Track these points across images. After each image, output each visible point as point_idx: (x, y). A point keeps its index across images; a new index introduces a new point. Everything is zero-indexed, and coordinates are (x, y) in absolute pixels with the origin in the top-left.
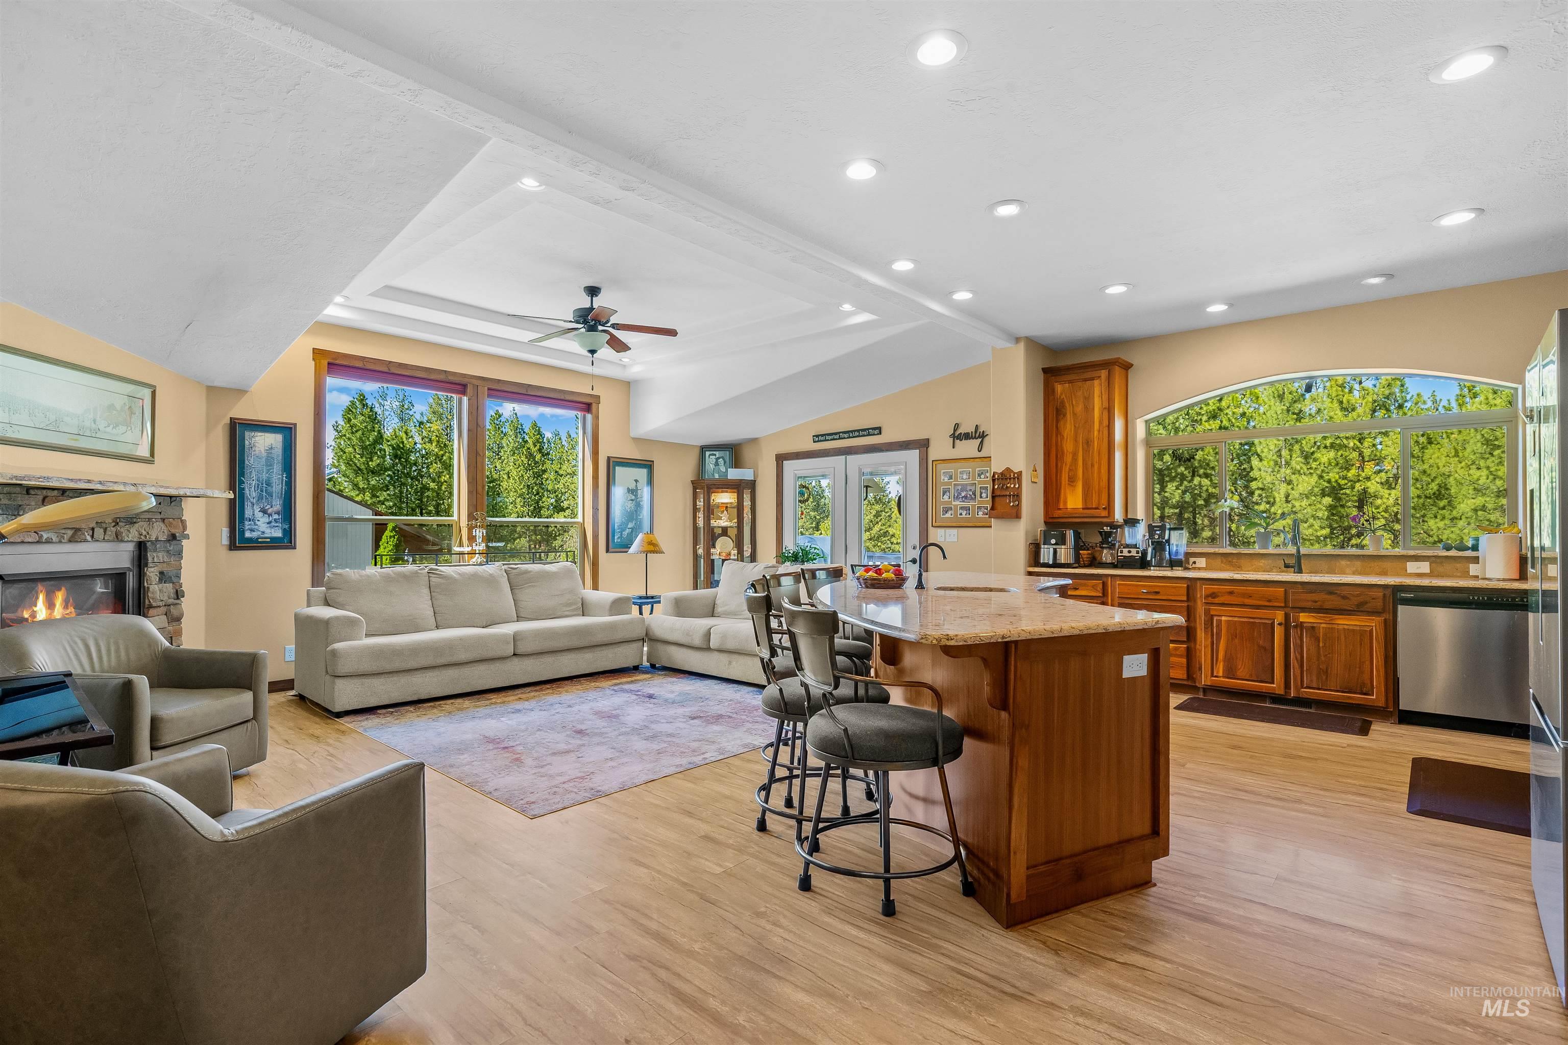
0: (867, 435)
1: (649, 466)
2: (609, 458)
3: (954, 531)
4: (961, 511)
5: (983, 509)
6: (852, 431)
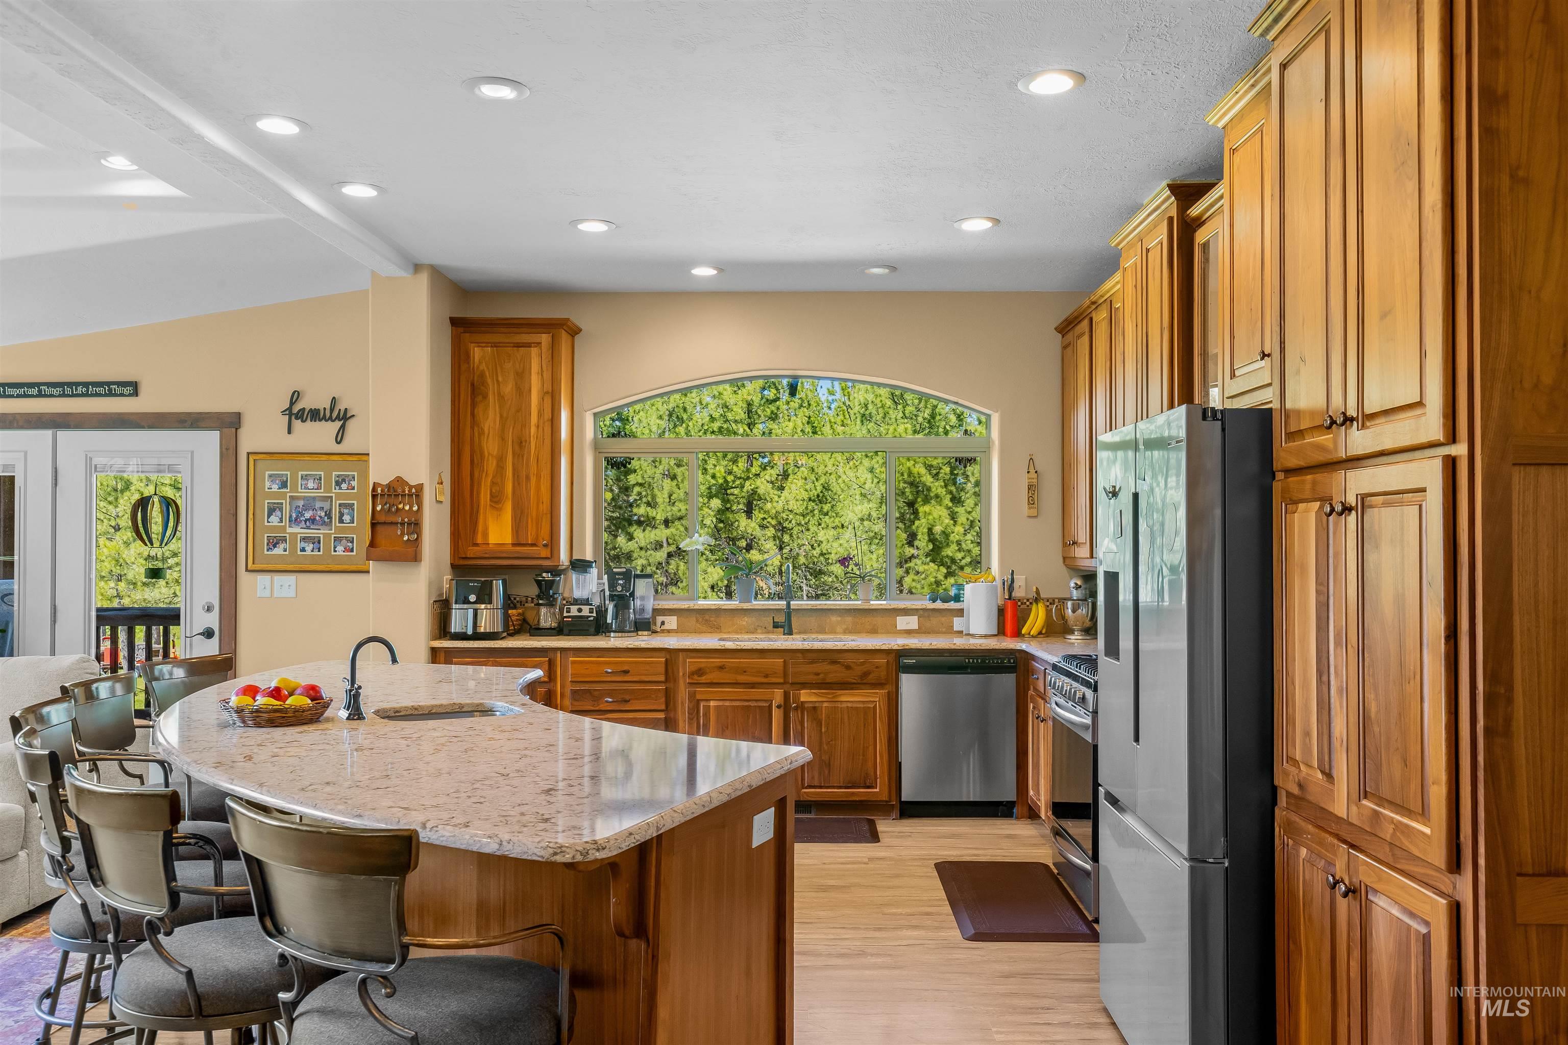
0: (106, 395)
3: (291, 579)
4: (303, 544)
5: (344, 541)
6: (70, 385)
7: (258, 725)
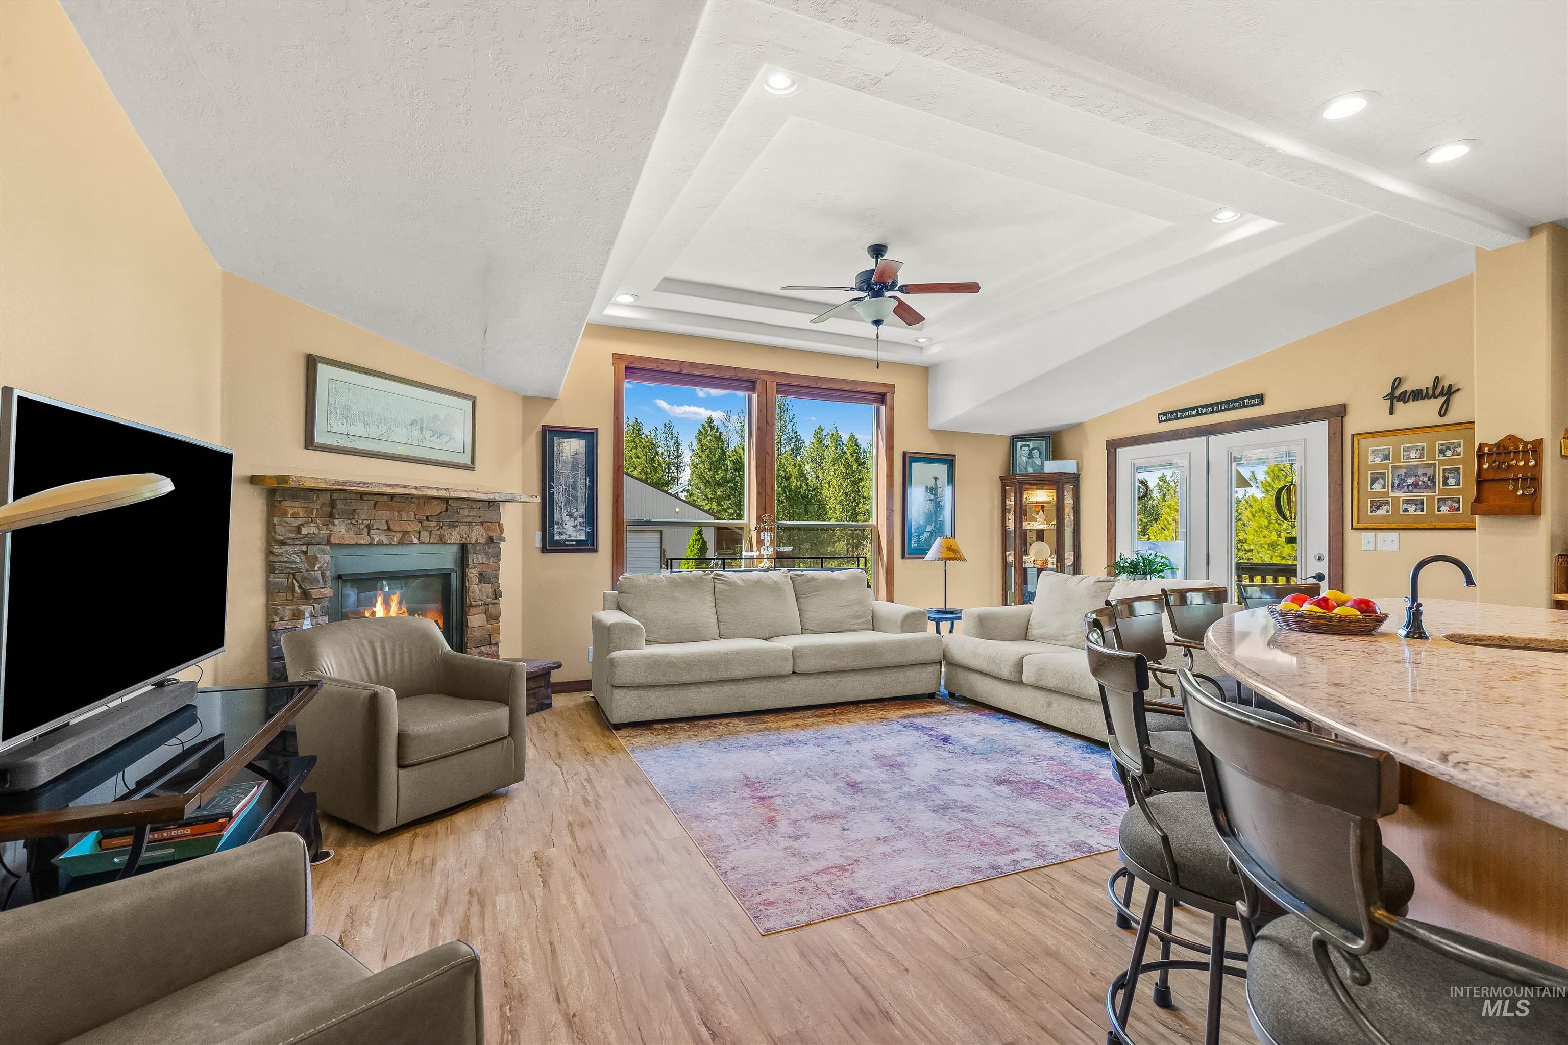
0: (1241, 407)
1: (949, 461)
2: (904, 453)
3: (1394, 535)
4: (1405, 506)
5: (1449, 502)
6: (1216, 404)
7: (1302, 630)
